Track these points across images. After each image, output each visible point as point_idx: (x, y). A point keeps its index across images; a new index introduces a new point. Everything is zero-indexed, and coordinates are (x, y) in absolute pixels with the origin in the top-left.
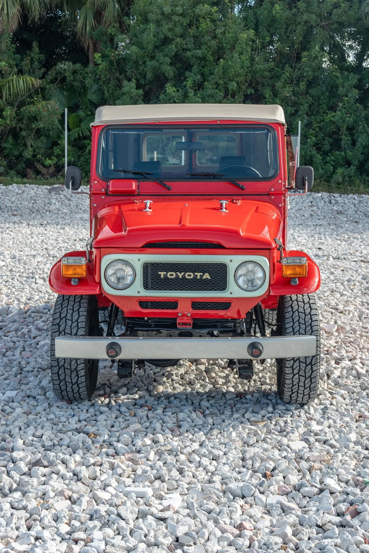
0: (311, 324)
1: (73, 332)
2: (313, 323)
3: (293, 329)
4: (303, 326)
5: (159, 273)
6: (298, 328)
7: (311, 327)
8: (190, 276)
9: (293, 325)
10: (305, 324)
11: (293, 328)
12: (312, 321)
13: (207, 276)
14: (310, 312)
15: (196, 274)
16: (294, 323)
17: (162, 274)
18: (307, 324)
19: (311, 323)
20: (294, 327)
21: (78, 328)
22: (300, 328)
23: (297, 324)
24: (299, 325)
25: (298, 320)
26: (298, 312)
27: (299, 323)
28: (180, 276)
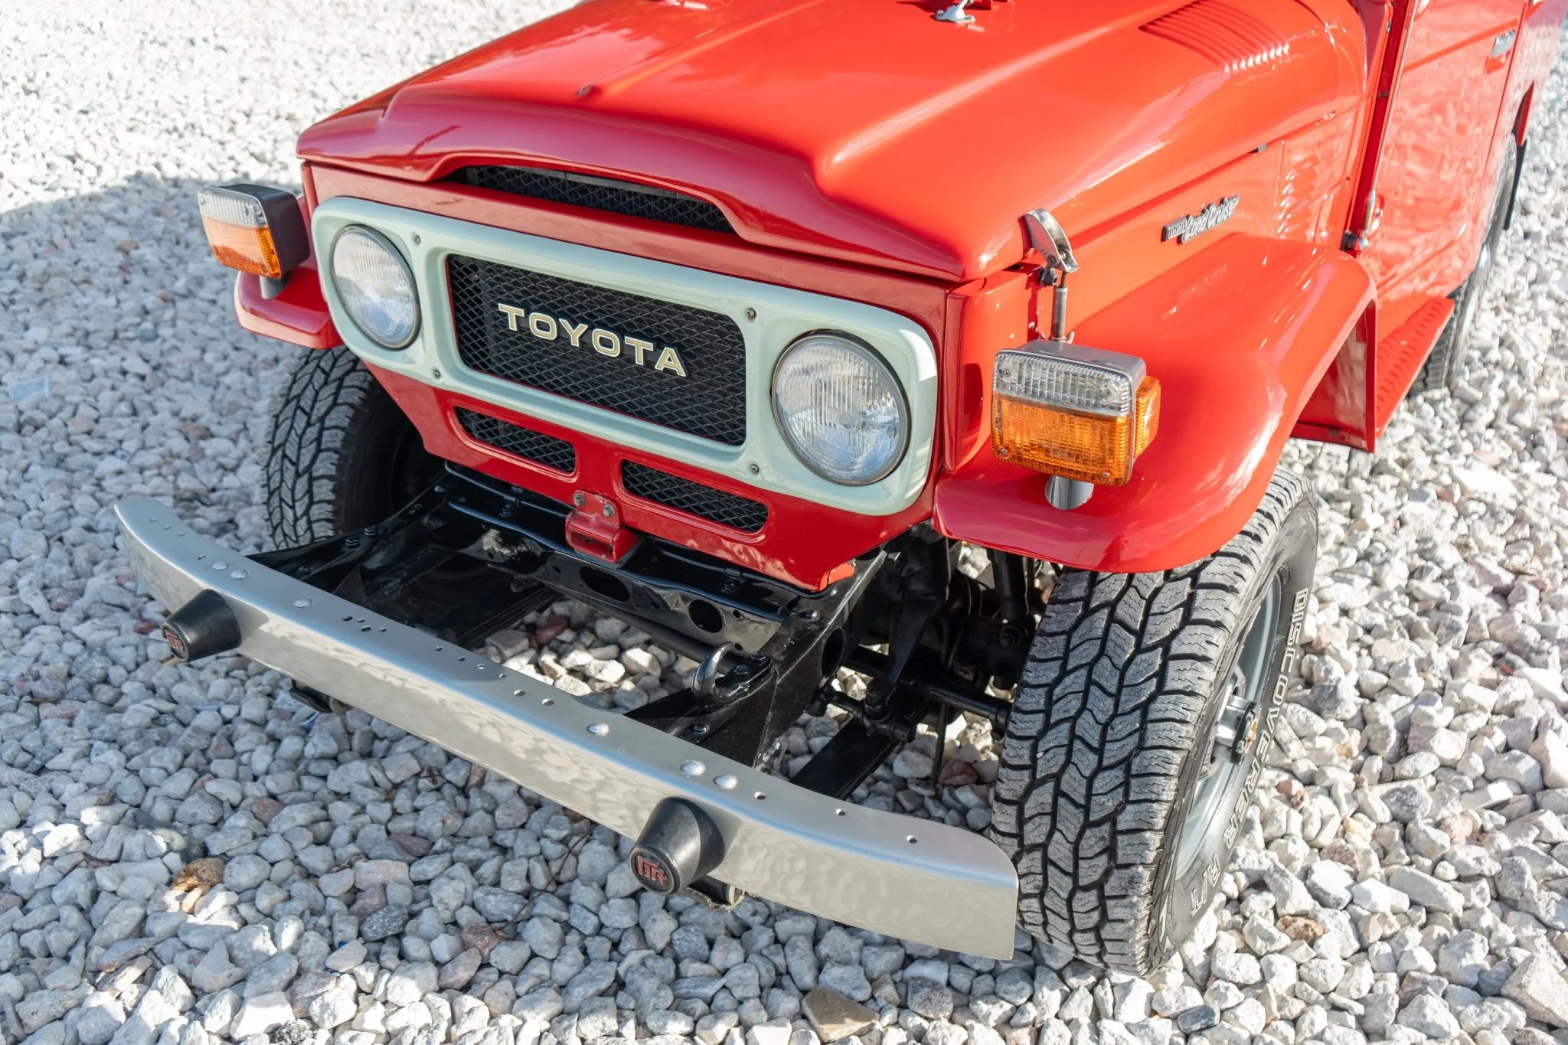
0: (1144, 708)
1: (302, 459)
2: (1161, 702)
3: (1050, 702)
4: (1102, 705)
5: (503, 307)
6: (1075, 704)
7: (1144, 720)
8: (607, 343)
9: (1058, 681)
10: (1116, 697)
11: (1049, 695)
12: (1160, 690)
13: (669, 360)
14: (1174, 634)
15: (629, 340)
16: (1064, 673)
17: (513, 313)
18: (1128, 702)
19: (1152, 698)
20: (1058, 691)
21: (319, 450)
22: (1083, 707)
23: (1075, 681)
24: (1086, 693)
25: (1091, 666)
26: (1112, 619)
27: (1090, 682)
28: (575, 334)
